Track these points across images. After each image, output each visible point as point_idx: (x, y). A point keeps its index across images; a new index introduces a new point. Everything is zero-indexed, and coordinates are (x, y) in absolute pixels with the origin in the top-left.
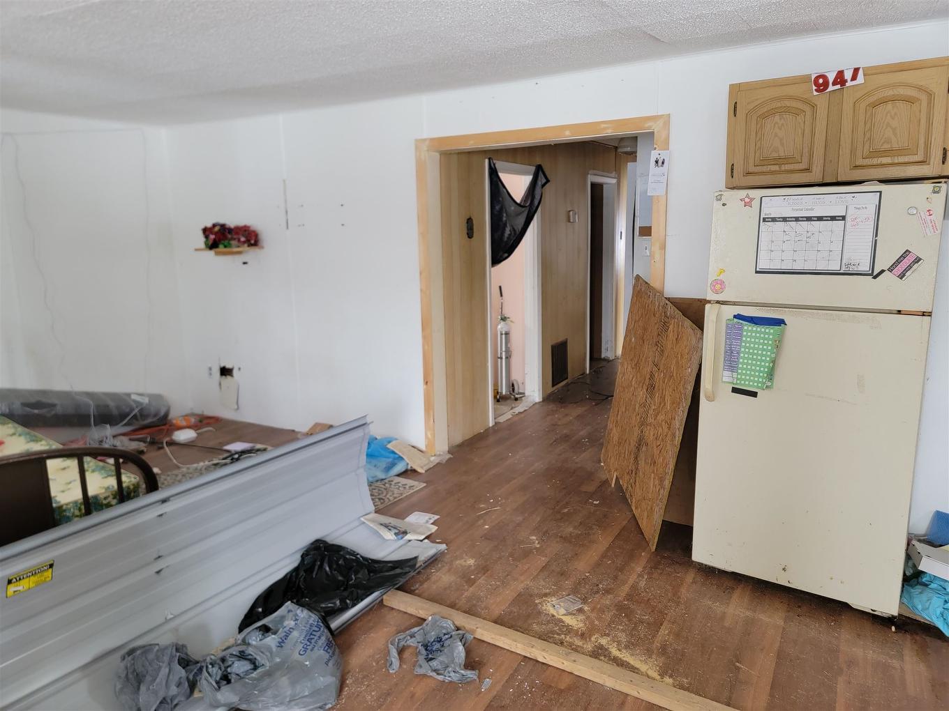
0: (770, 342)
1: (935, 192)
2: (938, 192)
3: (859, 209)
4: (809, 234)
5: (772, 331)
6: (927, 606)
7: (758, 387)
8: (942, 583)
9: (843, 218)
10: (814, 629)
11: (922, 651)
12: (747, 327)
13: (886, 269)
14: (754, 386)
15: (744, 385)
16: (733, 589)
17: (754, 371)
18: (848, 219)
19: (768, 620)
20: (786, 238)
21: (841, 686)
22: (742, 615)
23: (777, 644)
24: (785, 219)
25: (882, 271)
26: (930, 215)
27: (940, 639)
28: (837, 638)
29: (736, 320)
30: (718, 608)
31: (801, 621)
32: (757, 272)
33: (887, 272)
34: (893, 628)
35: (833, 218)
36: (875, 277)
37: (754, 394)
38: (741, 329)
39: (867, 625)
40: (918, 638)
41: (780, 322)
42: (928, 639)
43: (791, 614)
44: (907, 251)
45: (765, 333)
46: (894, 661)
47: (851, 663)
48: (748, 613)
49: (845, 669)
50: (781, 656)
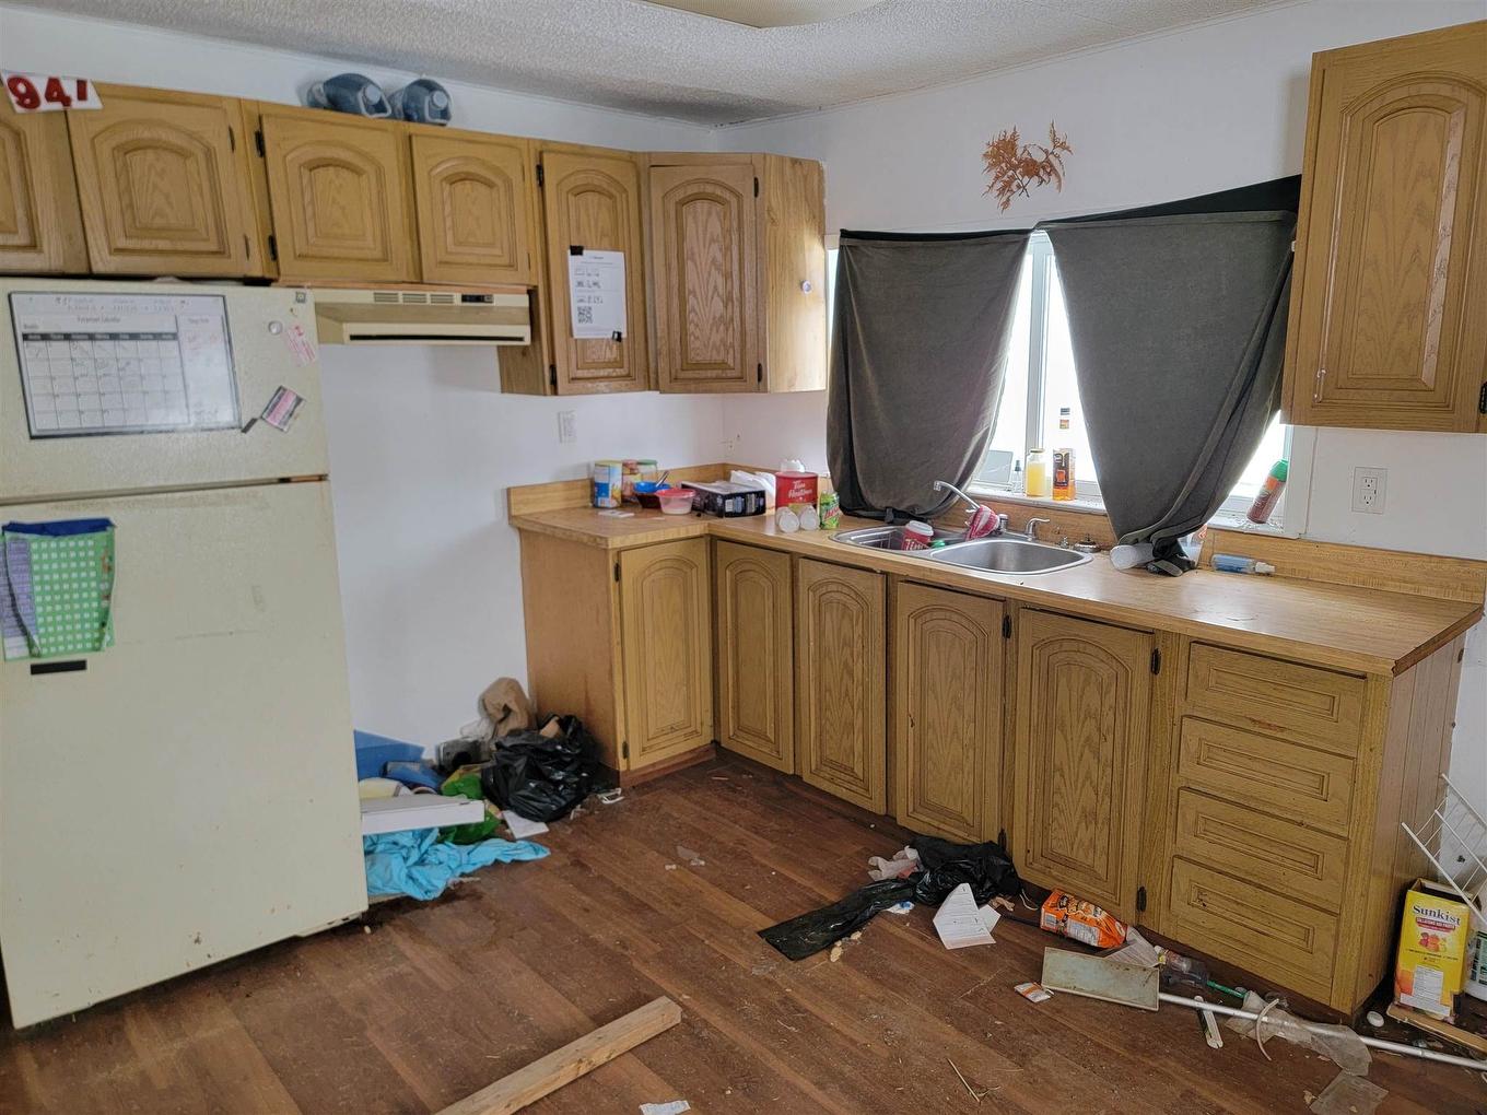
0: (92, 564)
1: (299, 301)
2: (303, 301)
3: (196, 322)
4: (122, 364)
5: (91, 543)
6: (388, 877)
7: (85, 650)
8: (392, 839)
9: (175, 336)
10: (280, 998)
11: (414, 932)
12: (36, 543)
13: (256, 416)
14: (75, 651)
15: (57, 653)
16: (119, 1028)
17: (73, 622)
18: (182, 337)
19: (214, 1033)
20: (78, 371)
21: (377, 1041)
22: (172, 1055)
23: (258, 1055)
24: (67, 337)
25: (253, 421)
26: (300, 334)
27: (417, 908)
28: (319, 988)
29: (8, 535)
30: (124, 1072)
31: (257, 1000)
32: (32, 438)
33: (259, 423)
34: (367, 929)
35: (157, 336)
36: (245, 430)
37: (80, 666)
38: (26, 550)
39: (337, 946)
40: (398, 922)
41: (101, 525)
42: (407, 916)
43: (236, 1001)
44: (280, 388)
45: (77, 549)
46: (401, 966)
47: (362, 1005)
48: (178, 1045)
49: (364, 1017)
50: (277, 1068)
